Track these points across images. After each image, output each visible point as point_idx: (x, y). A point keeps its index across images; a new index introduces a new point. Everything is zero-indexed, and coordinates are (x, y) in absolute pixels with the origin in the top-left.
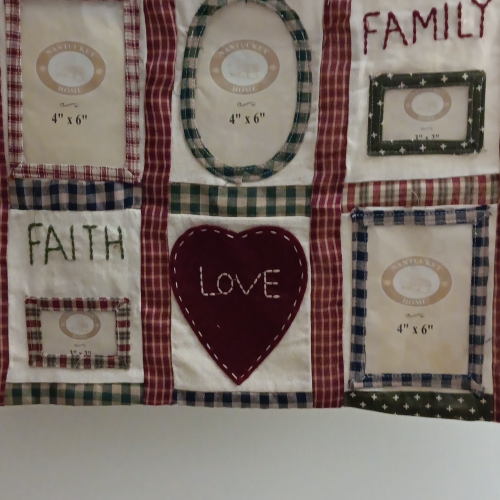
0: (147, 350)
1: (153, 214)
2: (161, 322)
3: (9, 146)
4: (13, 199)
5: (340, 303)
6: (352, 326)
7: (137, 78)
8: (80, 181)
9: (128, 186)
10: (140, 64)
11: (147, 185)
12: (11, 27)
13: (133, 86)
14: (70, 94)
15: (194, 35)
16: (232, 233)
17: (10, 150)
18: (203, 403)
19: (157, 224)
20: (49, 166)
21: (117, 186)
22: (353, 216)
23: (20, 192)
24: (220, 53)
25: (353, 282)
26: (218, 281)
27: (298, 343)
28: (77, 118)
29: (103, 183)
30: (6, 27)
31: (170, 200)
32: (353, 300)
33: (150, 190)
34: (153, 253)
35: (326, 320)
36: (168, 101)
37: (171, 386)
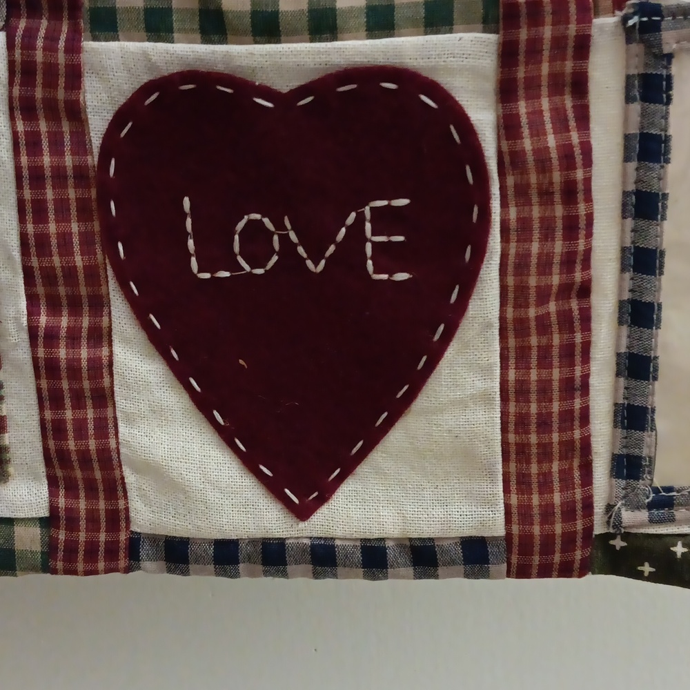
0: (52, 431)
1: (40, 43)
2: (84, 353)
5: (585, 291)
6: (618, 355)
16: (267, 92)
18: (211, 567)
19: (51, 70)
22: (631, 23)
25: (623, 226)
26: (237, 237)
27: (462, 404)
32: (621, 280)
34: (47, 160)
35: (544, 341)
37: (123, 524)
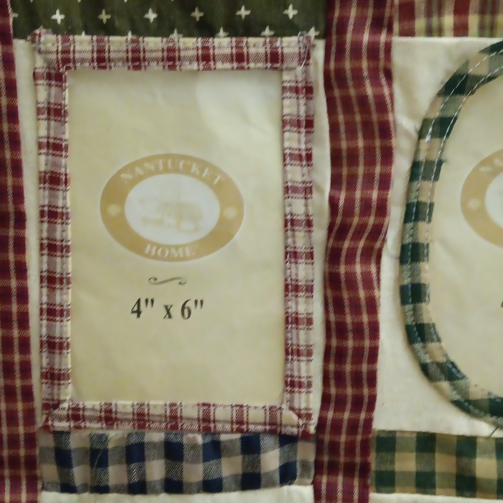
3: (42, 368)
4: (49, 470)
7: (309, 223)
8: (191, 436)
9: (286, 440)
10: (315, 195)
11: (327, 438)
12: (48, 129)
13: (300, 241)
14: (170, 259)
15: (433, 135)
17: (44, 376)
20: (125, 404)
21: (268, 441)
23: (63, 458)
24: (483, 169)
28: (183, 308)
29: (238, 436)
30: (37, 129)
31: (373, 467)
33: (334, 447)
36: (373, 269)
